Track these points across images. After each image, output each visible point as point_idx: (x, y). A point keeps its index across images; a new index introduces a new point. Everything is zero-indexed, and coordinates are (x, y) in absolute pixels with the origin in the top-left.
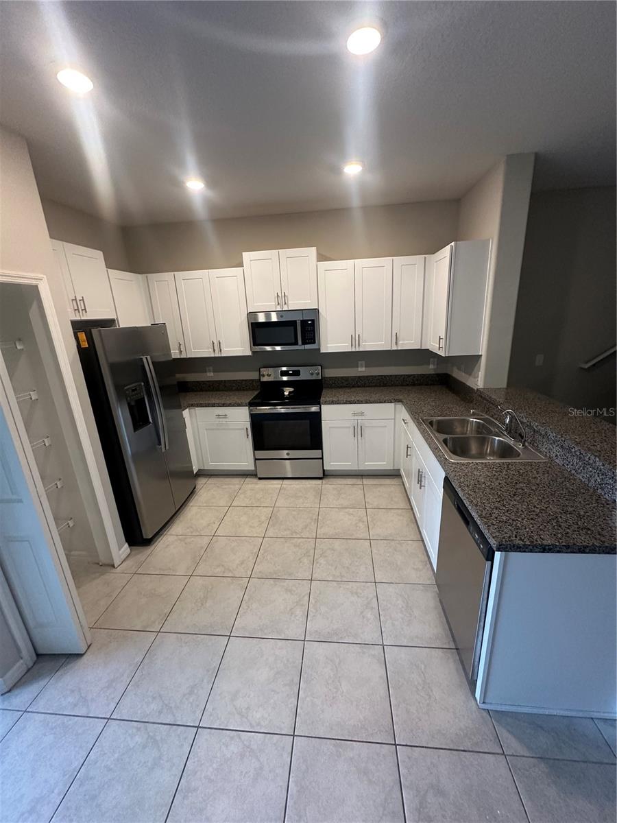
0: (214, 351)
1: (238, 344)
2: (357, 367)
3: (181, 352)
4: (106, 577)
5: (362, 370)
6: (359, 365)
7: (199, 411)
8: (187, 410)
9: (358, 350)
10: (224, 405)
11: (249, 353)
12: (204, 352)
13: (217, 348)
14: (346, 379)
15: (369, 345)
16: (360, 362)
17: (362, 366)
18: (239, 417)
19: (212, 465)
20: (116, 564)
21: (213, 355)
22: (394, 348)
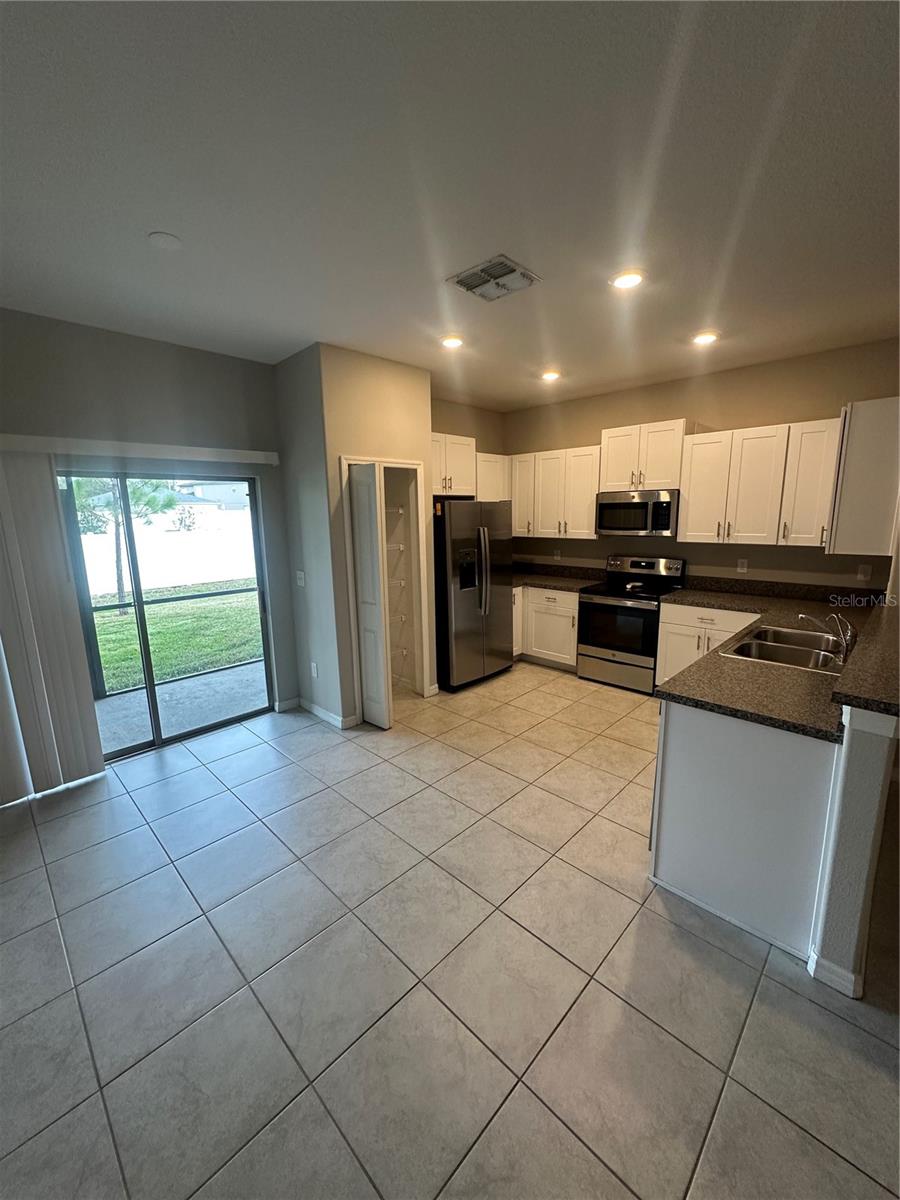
0: (560, 531)
1: (583, 527)
2: (736, 566)
3: (529, 531)
4: (417, 701)
5: (742, 572)
6: (739, 564)
7: (532, 591)
8: (520, 588)
9: (726, 542)
10: (555, 588)
11: (594, 537)
12: (550, 532)
13: (562, 529)
14: (718, 580)
15: (743, 536)
16: (740, 561)
17: (743, 567)
18: (568, 602)
19: (535, 651)
20: (426, 694)
21: (557, 536)
22: (782, 542)
